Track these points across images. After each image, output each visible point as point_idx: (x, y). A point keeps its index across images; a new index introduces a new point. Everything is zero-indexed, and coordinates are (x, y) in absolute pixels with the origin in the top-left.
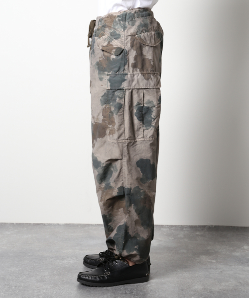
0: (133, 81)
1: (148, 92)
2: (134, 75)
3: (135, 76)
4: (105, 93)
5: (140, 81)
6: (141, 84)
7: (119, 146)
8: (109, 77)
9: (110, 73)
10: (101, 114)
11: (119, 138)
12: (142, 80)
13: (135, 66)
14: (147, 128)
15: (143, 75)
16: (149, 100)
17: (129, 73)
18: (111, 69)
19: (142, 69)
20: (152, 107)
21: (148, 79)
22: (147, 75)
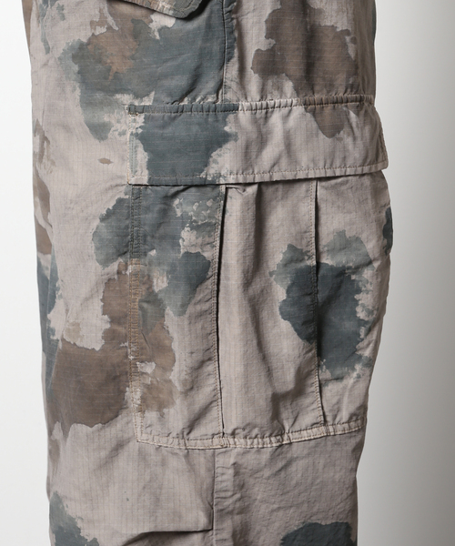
0: (262, 140)
1: (339, 194)
2: (268, 111)
3: (276, 118)
4: (120, 201)
5: (298, 140)
6: (304, 159)
7: (192, 468)
8: (140, 119)
9: (147, 102)
10: (97, 305)
11: (192, 426)
12: (310, 137)
13: (270, 66)
14: (338, 372)
15: (314, 113)
16: (341, 234)
17: (244, 104)
18: (152, 83)
19: (307, 81)
20: (357, 269)
21: (333, 131)
22: (328, 109)
